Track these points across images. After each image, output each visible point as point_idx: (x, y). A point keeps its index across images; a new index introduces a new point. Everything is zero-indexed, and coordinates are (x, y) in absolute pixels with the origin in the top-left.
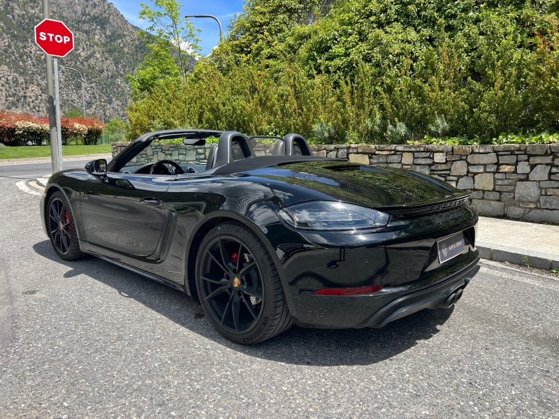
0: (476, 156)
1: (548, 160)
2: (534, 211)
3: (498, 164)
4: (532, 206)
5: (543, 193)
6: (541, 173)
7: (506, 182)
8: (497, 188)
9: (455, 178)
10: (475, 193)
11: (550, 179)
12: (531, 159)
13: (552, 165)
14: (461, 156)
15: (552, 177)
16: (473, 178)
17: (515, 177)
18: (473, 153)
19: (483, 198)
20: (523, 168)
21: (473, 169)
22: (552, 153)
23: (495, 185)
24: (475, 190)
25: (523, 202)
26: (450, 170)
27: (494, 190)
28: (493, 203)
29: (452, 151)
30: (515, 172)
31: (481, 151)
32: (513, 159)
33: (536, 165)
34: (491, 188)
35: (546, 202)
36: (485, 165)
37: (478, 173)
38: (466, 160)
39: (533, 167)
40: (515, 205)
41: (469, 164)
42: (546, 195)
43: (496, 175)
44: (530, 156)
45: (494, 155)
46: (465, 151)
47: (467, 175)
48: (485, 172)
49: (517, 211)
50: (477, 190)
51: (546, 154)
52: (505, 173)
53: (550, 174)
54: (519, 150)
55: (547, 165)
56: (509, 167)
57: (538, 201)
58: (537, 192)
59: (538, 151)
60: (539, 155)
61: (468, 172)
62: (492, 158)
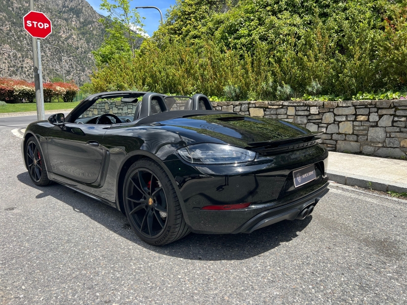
0: (340, 109)
1: (392, 111)
2: (381, 149)
3: (356, 115)
4: (380, 145)
5: (388, 135)
6: (386, 121)
7: (362, 128)
8: (355, 132)
9: (325, 125)
10: (340, 136)
11: (393, 126)
12: (380, 111)
13: (395, 115)
14: (330, 109)
15: (395, 124)
16: (338, 125)
17: (368, 124)
18: (338, 106)
19: (345, 140)
20: (374, 117)
21: (338, 119)
22: (395, 107)
23: (353, 130)
24: (339, 134)
25: (374, 142)
26: (321, 119)
27: (353, 134)
28: (352, 143)
29: (323, 105)
30: (368, 120)
31: (344, 105)
32: (366, 111)
33: (383, 115)
34: (351, 132)
35: (390, 143)
36: (347, 115)
37: (341, 122)
38: (333, 112)
39: (381, 116)
40: (368, 144)
41: (335, 115)
42: (390, 137)
43: (355, 123)
44: (379, 109)
45: (353, 108)
46: (332, 105)
47: (334, 123)
48: (347, 120)
49: (369, 149)
50: (341, 134)
51: (390, 107)
52: (361, 121)
53: (393, 122)
54: (371, 104)
55: (391, 115)
56: (364, 117)
57: (385, 141)
58: (384, 135)
59: (384, 105)
60: (385, 108)
61: (335, 121)
62: (351, 111)
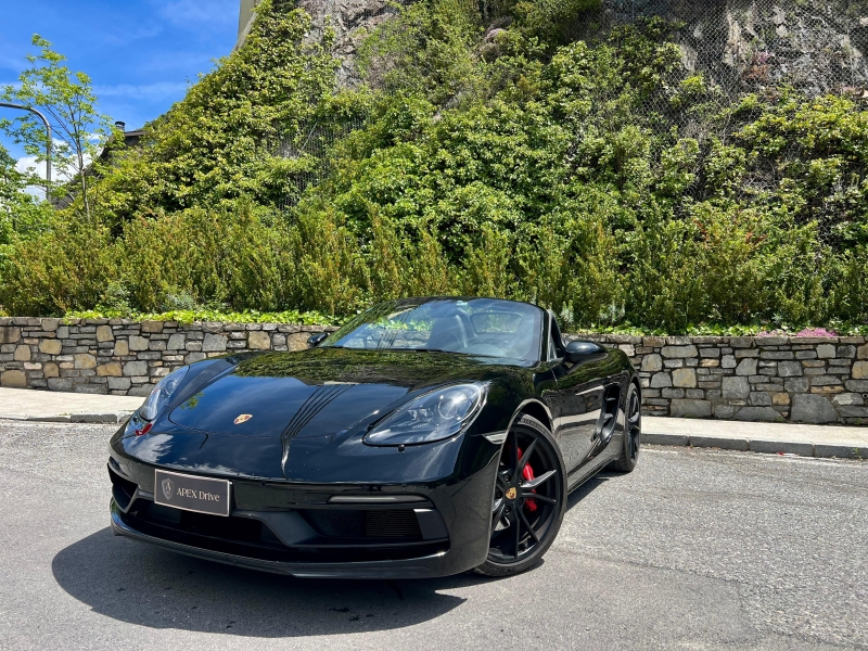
0: (672, 348)
1: (755, 353)
2: (744, 408)
3: (699, 358)
4: (742, 403)
5: (753, 388)
6: (748, 367)
7: (711, 378)
8: (700, 385)
9: (648, 375)
10: (675, 391)
11: (758, 374)
12: (737, 352)
13: (760, 359)
14: (654, 348)
15: (761, 372)
16: (670, 374)
17: (720, 372)
18: (667, 345)
19: (684, 397)
20: (728, 362)
21: (669, 364)
22: (757, 347)
23: (698, 381)
24: (673, 388)
25: (731, 400)
26: (640, 365)
27: (697, 387)
28: (697, 402)
29: (642, 343)
30: (720, 366)
31: (678, 343)
32: (716, 353)
33: (743, 358)
34: (694, 385)
35: (757, 399)
36: (684, 359)
37: (675, 369)
38: (659, 353)
39: (739, 361)
40: (723, 403)
41: (663, 358)
42: (756, 391)
43: (699, 371)
44: (735, 349)
45: (693, 347)
46: (658, 343)
47: (662, 371)
48: (685, 366)
49: (727, 410)
50: (677, 388)
51: (751, 348)
52: (708, 368)
53: (758, 368)
54: (722, 342)
55: (754, 358)
56: (713, 361)
57: (749, 398)
58: (747, 388)
59: (744, 344)
60: (745, 348)
61: (664, 367)
62: (692, 351)
